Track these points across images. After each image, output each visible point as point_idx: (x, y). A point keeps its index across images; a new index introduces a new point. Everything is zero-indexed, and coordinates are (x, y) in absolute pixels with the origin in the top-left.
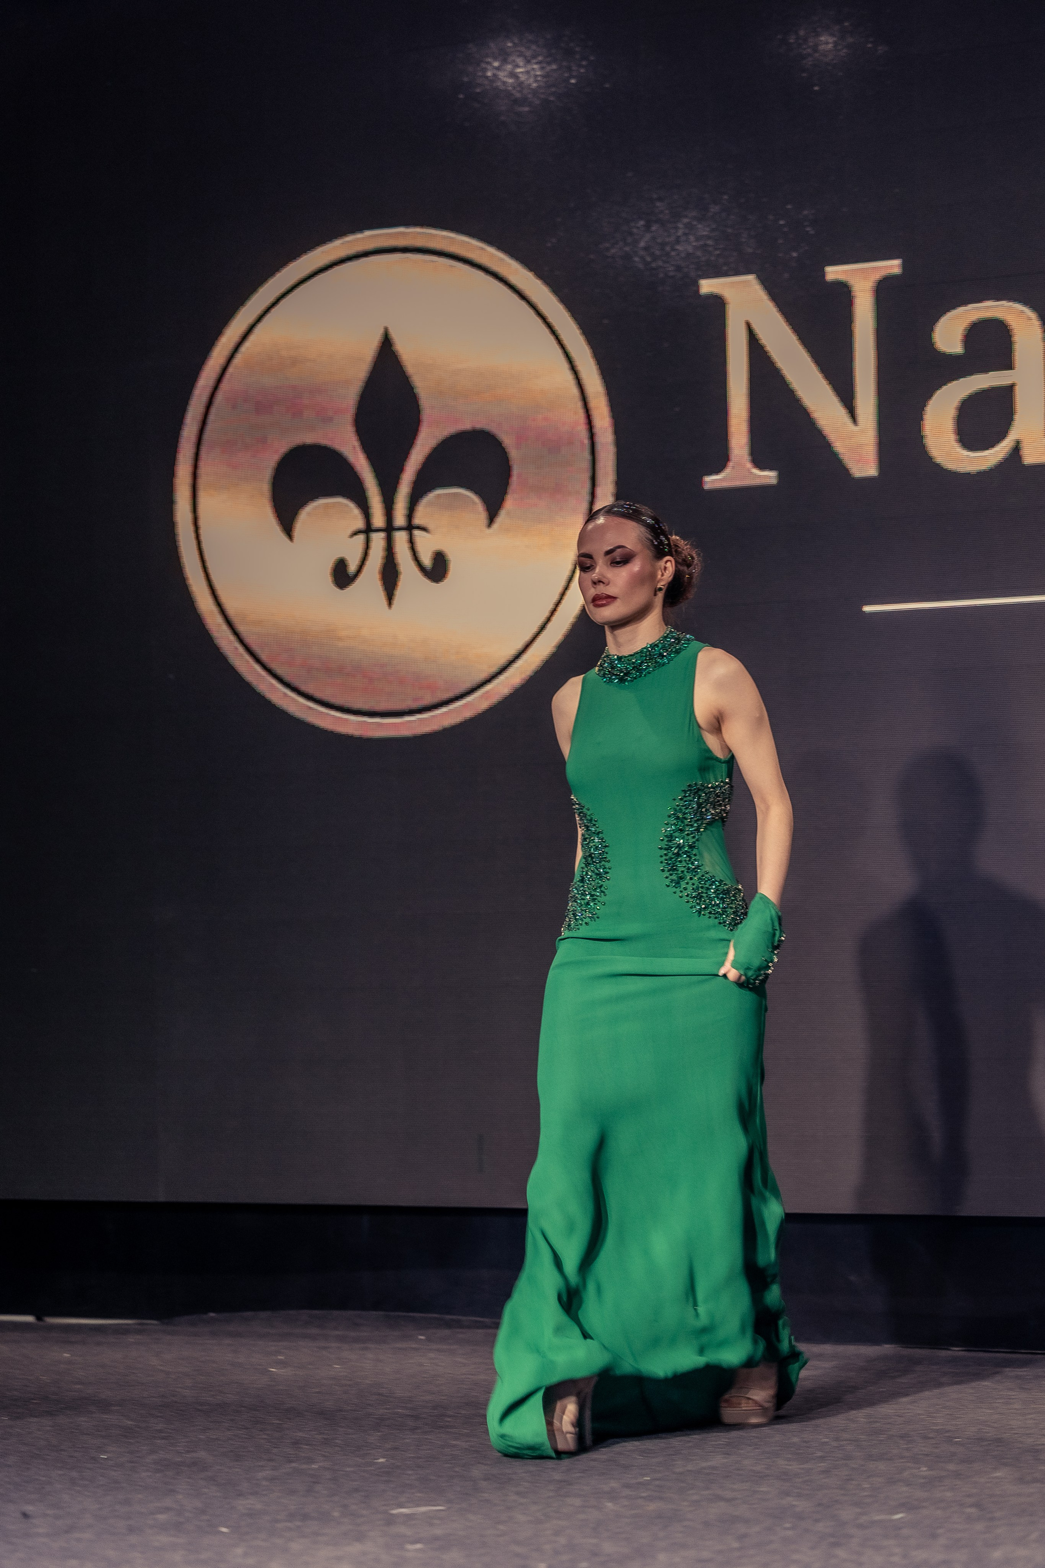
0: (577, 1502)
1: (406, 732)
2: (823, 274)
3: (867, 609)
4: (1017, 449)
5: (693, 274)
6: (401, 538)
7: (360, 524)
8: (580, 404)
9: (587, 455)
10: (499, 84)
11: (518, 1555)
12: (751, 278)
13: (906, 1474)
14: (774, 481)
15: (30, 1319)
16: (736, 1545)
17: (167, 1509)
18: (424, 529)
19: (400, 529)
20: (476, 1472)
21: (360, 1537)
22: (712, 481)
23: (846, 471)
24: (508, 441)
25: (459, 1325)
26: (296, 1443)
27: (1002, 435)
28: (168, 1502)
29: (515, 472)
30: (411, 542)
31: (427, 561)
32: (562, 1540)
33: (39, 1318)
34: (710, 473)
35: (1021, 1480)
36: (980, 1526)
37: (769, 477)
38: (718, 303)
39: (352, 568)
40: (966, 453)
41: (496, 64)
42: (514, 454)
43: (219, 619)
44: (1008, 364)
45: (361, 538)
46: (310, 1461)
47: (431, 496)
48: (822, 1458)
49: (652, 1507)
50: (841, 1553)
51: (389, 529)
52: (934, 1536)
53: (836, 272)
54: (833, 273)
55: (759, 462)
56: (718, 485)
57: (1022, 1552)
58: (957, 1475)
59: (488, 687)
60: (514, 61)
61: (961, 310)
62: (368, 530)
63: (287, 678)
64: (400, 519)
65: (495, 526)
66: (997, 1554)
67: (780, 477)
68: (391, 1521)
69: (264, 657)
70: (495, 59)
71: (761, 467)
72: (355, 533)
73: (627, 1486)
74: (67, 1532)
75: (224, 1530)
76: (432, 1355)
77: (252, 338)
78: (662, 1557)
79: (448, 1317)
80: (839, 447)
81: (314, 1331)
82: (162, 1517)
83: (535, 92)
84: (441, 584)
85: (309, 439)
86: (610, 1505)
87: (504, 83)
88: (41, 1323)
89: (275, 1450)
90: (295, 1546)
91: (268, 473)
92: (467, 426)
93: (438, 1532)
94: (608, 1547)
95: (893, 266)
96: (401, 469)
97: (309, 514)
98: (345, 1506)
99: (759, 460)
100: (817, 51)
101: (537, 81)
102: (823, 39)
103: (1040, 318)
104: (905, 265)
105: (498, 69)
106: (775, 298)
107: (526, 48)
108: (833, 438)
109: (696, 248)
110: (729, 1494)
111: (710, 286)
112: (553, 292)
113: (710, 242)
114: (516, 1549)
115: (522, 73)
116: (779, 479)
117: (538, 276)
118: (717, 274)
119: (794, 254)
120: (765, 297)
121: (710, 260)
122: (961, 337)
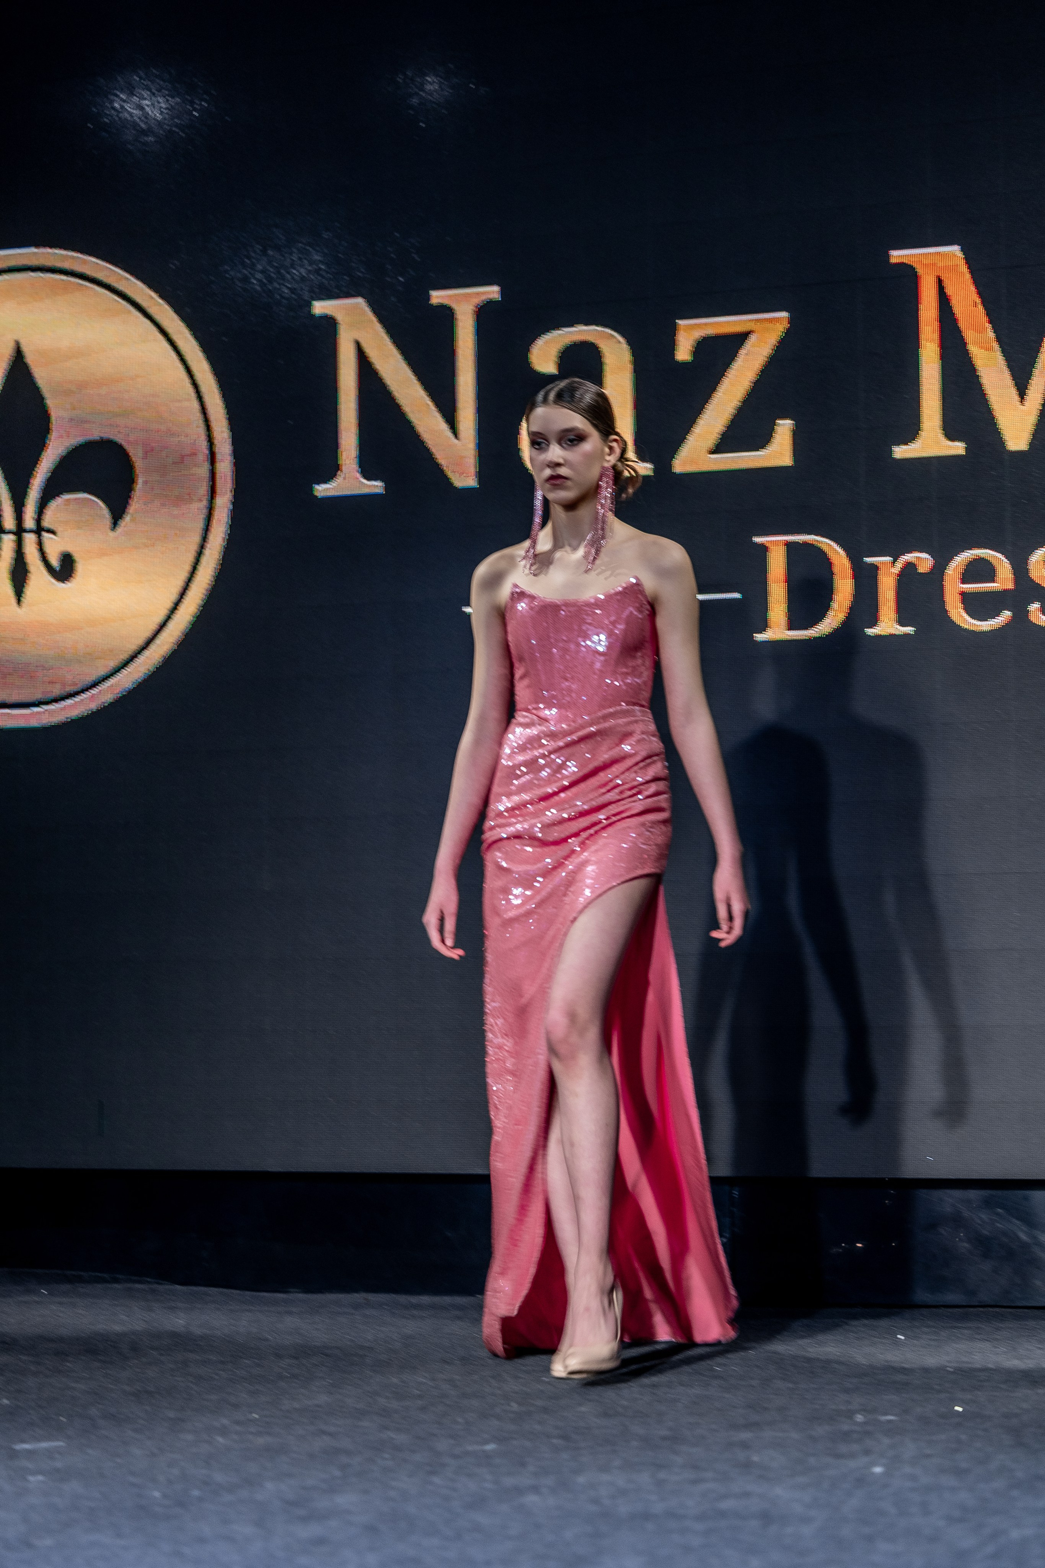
0: (190, 1437)
1: (34, 723)
2: (428, 298)
5: (306, 296)
6: (30, 540)
10: (127, 115)
11: (133, 1485)
12: (360, 301)
13: (497, 1410)
14: (382, 491)
16: (338, 1474)
18: (53, 532)
20: (93, 1411)
22: (322, 490)
23: (448, 482)
25: (80, 1280)
30: (40, 545)
31: (55, 562)
32: (176, 1471)
34: (321, 482)
36: (566, 1456)
37: (376, 486)
38: (330, 324)
41: (122, 96)
42: (139, 463)
48: (420, 1397)
49: (261, 1441)
50: (436, 1480)
51: (20, 531)
52: (523, 1465)
53: (442, 297)
54: (438, 297)
56: (328, 494)
57: (605, 1477)
58: (545, 1410)
60: (141, 93)
61: (556, 333)
64: (29, 522)
65: (120, 530)
66: (581, 1479)
67: (387, 486)
68: (14, 1455)
70: (122, 91)
71: (368, 478)
73: (238, 1423)
76: (54, 1307)
78: (269, 1485)
79: (69, 1273)
80: (441, 458)
83: (160, 124)
86: (220, 1439)
87: (131, 114)
93: (59, 1465)
94: (219, 1477)
95: (492, 292)
99: (367, 472)
100: (423, 90)
101: (162, 113)
102: (429, 79)
103: (629, 343)
104: (503, 293)
105: (124, 101)
106: (382, 320)
107: (153, 82)
108: (435, 450)
109: (309, 272)
110: (332, 1429)
111: (323, 307)
112: (177, 312)
113: (323, 267)
114: (132, 1479)
115: (148, 106)
116: (386, 488)
117: (162, 297)
118: (329, 296)
119: (401, 279)
120: (374, 319)
121: (322, 282)
122: (555, 359)
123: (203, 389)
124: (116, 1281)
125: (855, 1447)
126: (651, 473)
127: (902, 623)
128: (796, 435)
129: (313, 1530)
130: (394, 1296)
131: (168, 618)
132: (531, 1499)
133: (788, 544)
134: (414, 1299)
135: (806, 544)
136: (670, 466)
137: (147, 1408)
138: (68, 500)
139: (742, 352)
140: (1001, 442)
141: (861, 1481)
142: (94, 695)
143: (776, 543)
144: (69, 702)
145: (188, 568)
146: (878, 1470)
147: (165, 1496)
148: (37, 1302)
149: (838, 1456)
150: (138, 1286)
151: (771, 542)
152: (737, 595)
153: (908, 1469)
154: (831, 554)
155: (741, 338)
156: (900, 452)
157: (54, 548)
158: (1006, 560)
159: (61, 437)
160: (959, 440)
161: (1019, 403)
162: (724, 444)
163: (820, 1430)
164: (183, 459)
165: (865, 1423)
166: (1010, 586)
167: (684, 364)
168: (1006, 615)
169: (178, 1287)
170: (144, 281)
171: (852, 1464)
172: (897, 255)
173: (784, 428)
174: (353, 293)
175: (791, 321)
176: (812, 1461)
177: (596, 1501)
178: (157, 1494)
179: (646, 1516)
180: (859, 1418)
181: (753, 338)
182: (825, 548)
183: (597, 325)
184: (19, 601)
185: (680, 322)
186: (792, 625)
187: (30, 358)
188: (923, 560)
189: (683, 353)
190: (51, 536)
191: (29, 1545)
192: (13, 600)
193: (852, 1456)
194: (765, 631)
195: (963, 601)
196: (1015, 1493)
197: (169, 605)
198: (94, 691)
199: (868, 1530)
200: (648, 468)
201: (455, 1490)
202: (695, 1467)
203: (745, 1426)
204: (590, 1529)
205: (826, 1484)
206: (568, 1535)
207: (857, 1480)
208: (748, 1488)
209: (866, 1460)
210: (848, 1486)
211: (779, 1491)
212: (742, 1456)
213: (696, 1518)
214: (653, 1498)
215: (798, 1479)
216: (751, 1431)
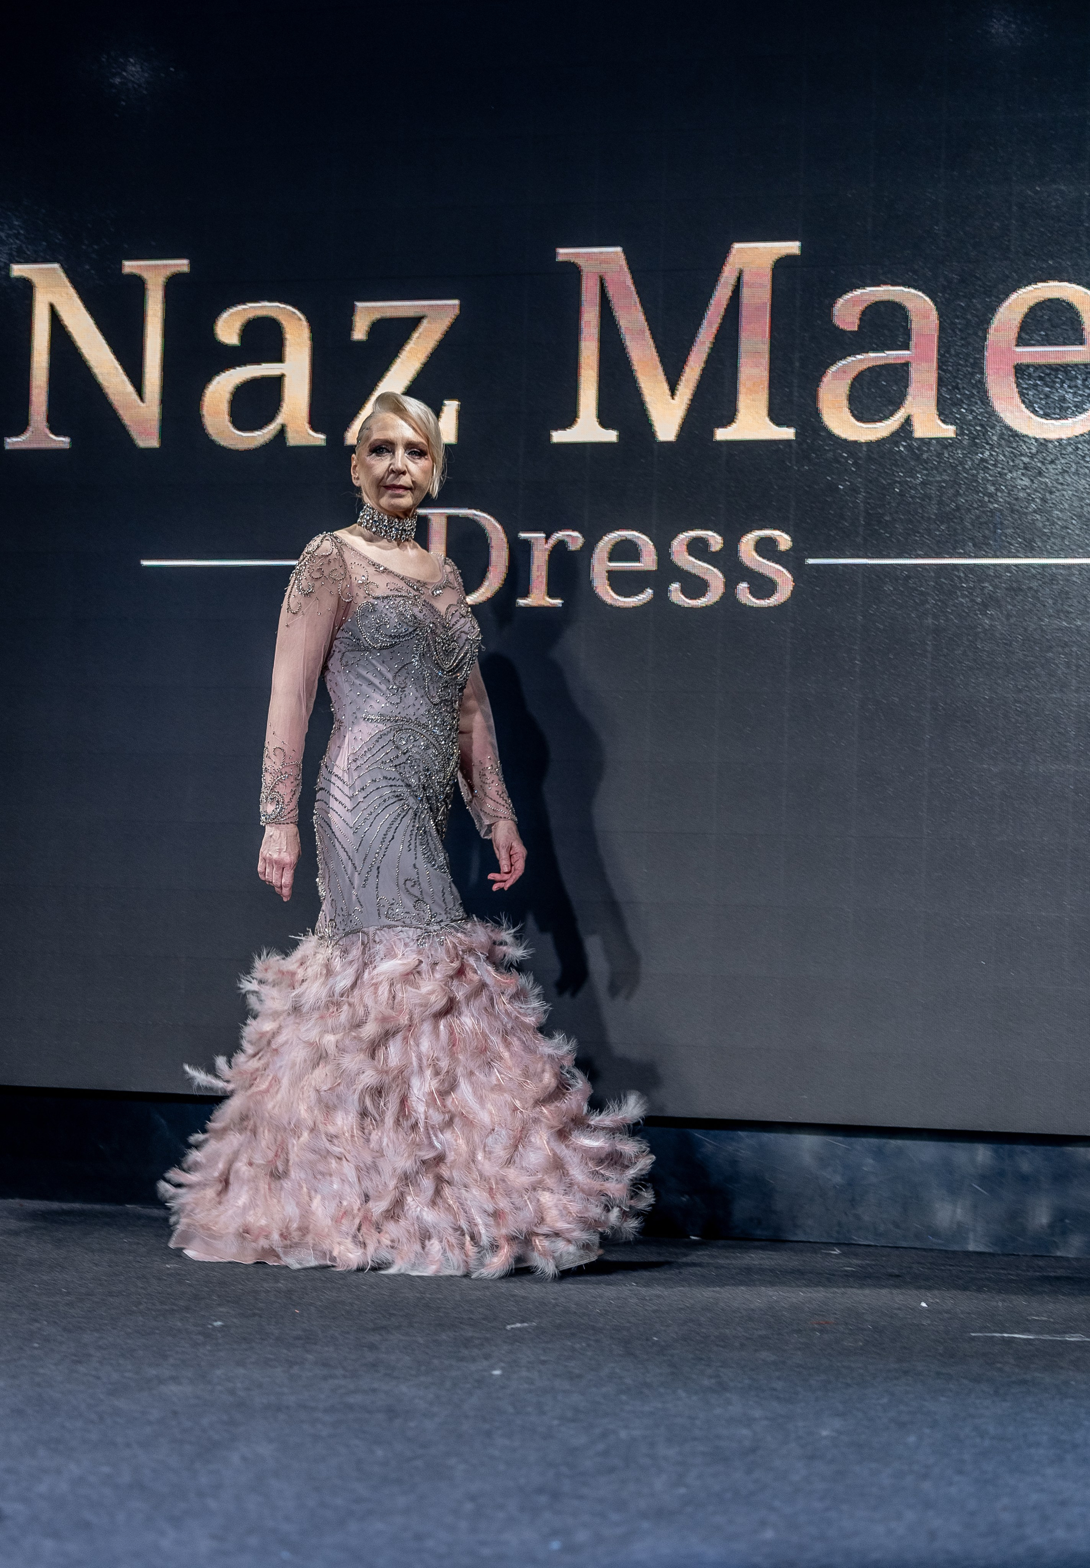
2: (120, 267)
3: (145, 563)
4: (282, 431)
5: (5, 258)
12: (56, 266)
14: (67, 446)
22: (12, 443)
23: (131, 441)
27: (271, 418)
34: (10, 436)
35: (243, 1314)
36: (205, 1351)
37: (63, 442)
38: (26, 287)
40: (237, 432)
44: (278, 357)
48: (68, 1294)
50: (81, 1369)
52: (165, 1357)
53: (132, 266)
54: (130, 266)
55: (55, 429)
56: (17, 447)
57: (241, 1371)
58: (187, 1309)
61: (240, 307)
66: (219, 1373)
67: (73, 442)
71: (56, 433)
80: (126, 418)
95: (182, 265)
99: (55, 426)
100: (125, 70)
102: (132, 60)
103: (309, 320)
104: (192, 265)
106: (75, 285)
108: (121, 412)
109: (8, 236)
111: (20, 270)
113: (22, 232)
116: (71, 444)
118: (27, 261)
119: (96, 247)
120: (69, 284)
121: (21, 247)
122: (238, 331)
125: (475, 1352)
126: (323, 443)
127: (551, 595)
128: (461, 416)
130: (47, 1202)
132: (171, 1388)
133: (450, 518)
135: (466, 519)
136: (341, 438)
139: (415, 335)
140: (653, 434)
141: (480, 1382)
143: (438, 515)
146: (497, 1372)
149: (462, 1359)
151: (433, 514)
153: (524, 1373)
154: (487, 528)
155: (414, 322)
156: (558, 436)
158: (650, 542)
160: (613, 429)
161: (670, 397)
163: (444, 1336)
166: (654, 567)
167: (359, 343)
168: (647, 595)
171: (473, 1367)
172: (564, 253)
173: (451, 408)
174: (51, 260)
175: (461, 308)
176: (435, 1362)
177: (232, 1392)
179: (278, 1408)
181: (425, 323)
182: (483, 522)
183: (280, 302)
185: (359, 304)
188: (574, 539)
189: (359, 333)
193: (474, 1360)
195: (609, 579)
196: (624, 1397)
199: (487, 1426)
200: (319, 439)
201: (98, 1378)
202: (325, 1365)
203: (374, 1330)
204: (225, 1418)
205: (448, 1384)
206: (205, 1421)
207: (478, 1381)
208: (376, 1385)
209: (485, 1363)
210: (468, 1386)
211: (404, 1388)
212: (370, 1357)
213: (326, 1411)
214: (286, 1390)
215: (422, 1379)
216: (380, 1334)
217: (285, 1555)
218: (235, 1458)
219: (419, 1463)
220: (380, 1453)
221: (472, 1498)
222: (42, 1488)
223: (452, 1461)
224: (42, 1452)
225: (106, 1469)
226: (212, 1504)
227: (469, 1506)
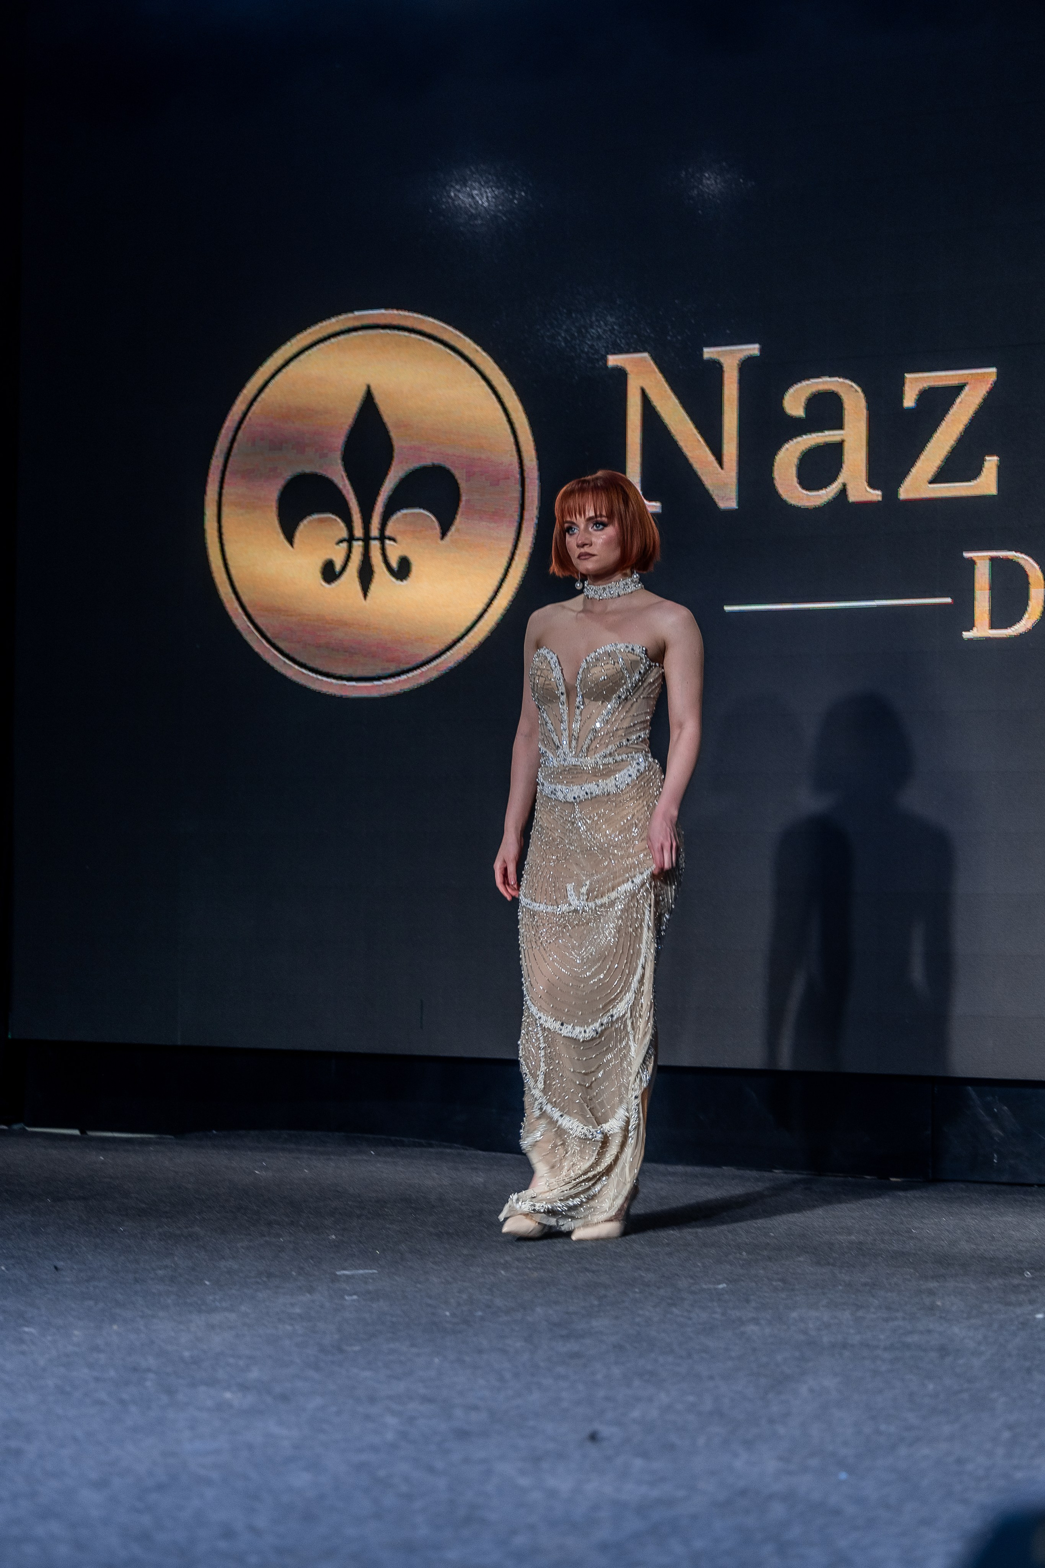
0: (479, 1270)
1: (375, 694)
2: (702, 354)
3: (727, 608)
4: (843, 491)
5: (602, 351)
6: (375, 545)
7: (344, 534)
8: (514, 447)
9: (519, 488)
10: (460, 203)
11: (429, 1305)
12: (646, 355)
13: (731, 1257)
14: (659, 510)
15: (76, 1132)
16: (596, 1303)
17: (166, 1267)
18: (394, 540)
19: (375, 539)
20: (403, 1247)
21: (311, 1290)
23: (715, 504)
24: (459, 475)
25: (403, 1144)
26: (269, 1224)
27: (834, 479)
28: (167, 1262)
29: (464, 498)
31: (394, 564)
32: (465, 1296)
33: (83, 1132)
35: (818, 1263)
36: (783, 1295)
38: (621, 375)
39: (338, 567)
40: (804, 492)
41: (458, 187)
42: (463, 485)
43: (236, 604)
44: (839, 425)
45: (344, 545)
46: (279, 1236)
47: (399, 514)
48: (668, 1245)
49: (536, 1275)
50: (675, 1310)
51: (367, 539)
52: (748, 1301)
53: (711, 352)
54: (709, 353)
57: (813, 1313)
58: (770, 1259)
59: (438, 661)
60: (472, 185)
61: (805, 383)
62: (351, 539)
63: (287, 651)
64: (375, 532)
65: (448, 538)
66: (794, 1315)
68: (335, 1279)
69: (269, 635)
70: (457, 184)
72: (341, 541)
73: (518, 1260)
74: (87, 1281)
75: (207, 1283)
76: (379, 1165)
77: (267, 390)
78: (539, 1310)
79: (393, 1138)
80: (710, 485)
81: (293, 1146)
82: (160, 1272)
83: (487, 210)
84: (405, 582)
85: (308, 469)
86: (503, 1273)
87: (463, 202)
88: (85, 1136)
89: (252, 1228)
90: (260, 1295)
91: (275, 495)
92: (428, 462)
93: (371, 1288)
94: (498, 1302)
95: (754, 349)
96: (377, 494)
97: (305, 526)
98: (302, 1268)
100: (702, 184)
101: (488, 201)
102: (707, 174)
103: (864, 391)
104: (762, 349)
105: (459, 191)
106: (662, 370)
107: (481, 176)
108: (704, 479)
109: (605, 331)
110: (594, 1268)
111: (615, 360)
112: (496, 362)
113: (617, 328)
114: (430, 1301)
115: (477, 195)
116: (663, 508)
117: (485, 350)
118: (621, 351)
119: (679, 338)
120: (657, 370)
121: (616, 341)
122: (803, 404)
123: (517, 426)
124: (431, 1146)
125: (1022, 1297)
126: (880, 499)
128: (1001, 469)
129: (573, 1346)
131: (485, 611)
132: (751, 1328)
133: (993, 560)
134: (671, 1168)
135: (1008, 560)
136: (896, 493)
137: (447, 1246)
138: (406, 514)
139: (959, 400)
141: (1026, 1325)
142: (423, 672)
143: (982, 558)
144: (403, 677)
145: (502, 571)
147: (453, 1315)
148: (366, 1161)
149: (1008, 1304)
150: (448, 1151)
151: (978, 557)
152: (948, 600)
154: (1027, 568)
155: (958, 389)
157: (394, 554)
159: (401, 463)
162: (941, 476)
163: (996, 1283)
164: (496, 479)
165: (1033, 1279)
167: (910, 410)
169: (480, 1152)
170: (471, 338)
171: (1019, 1311)
173: (991, 463)
174: (642, 350)
175: (999, 374)
176: (986, 1307)
177: (805, 1332)
178: (448, 1313)
179: (845, 1346)
180: (1028, 1274)
181: (967, 388)
182: (1022, 562)
183: (839, 377)
184: (365, 596)
185: (908, 375)
186: (993, 626)
187: (379, 399)
189: (909, 401)
190: (392, 543)
191: (341, 1351)
192: (361, 595)
193: (1020, 1304)
194: (972, 629)
197: (486, 600)
198: (424, 669)
199: (1028, 1364)
200: (876, 495)
201: (690, 1319)
202: (888, 1308)
203: (932, 1277)
204: (797, 1354)
205: (996, 1326)
206: (779, 1358)
207: (1022, 1323)
208: (931, 1326)
209: (1030, 1308)
210: (1014, 1328)
211: (956, 1330)
212: (927, 1301)
213: (886, 1349)
214: (852, 1331)
215: (973, 1321)
216: (938, 1281)
217: (843, 1476)
218: (804, 1390)
219: (965, 1396)
220: (931, 1387)
221: (1010, 1427)
222: (636, 1414)
223: (994, 1395)
224: (637, 1383)
225: (691, 1399)
226: (781, 1430)
227: (1006, 1435)
